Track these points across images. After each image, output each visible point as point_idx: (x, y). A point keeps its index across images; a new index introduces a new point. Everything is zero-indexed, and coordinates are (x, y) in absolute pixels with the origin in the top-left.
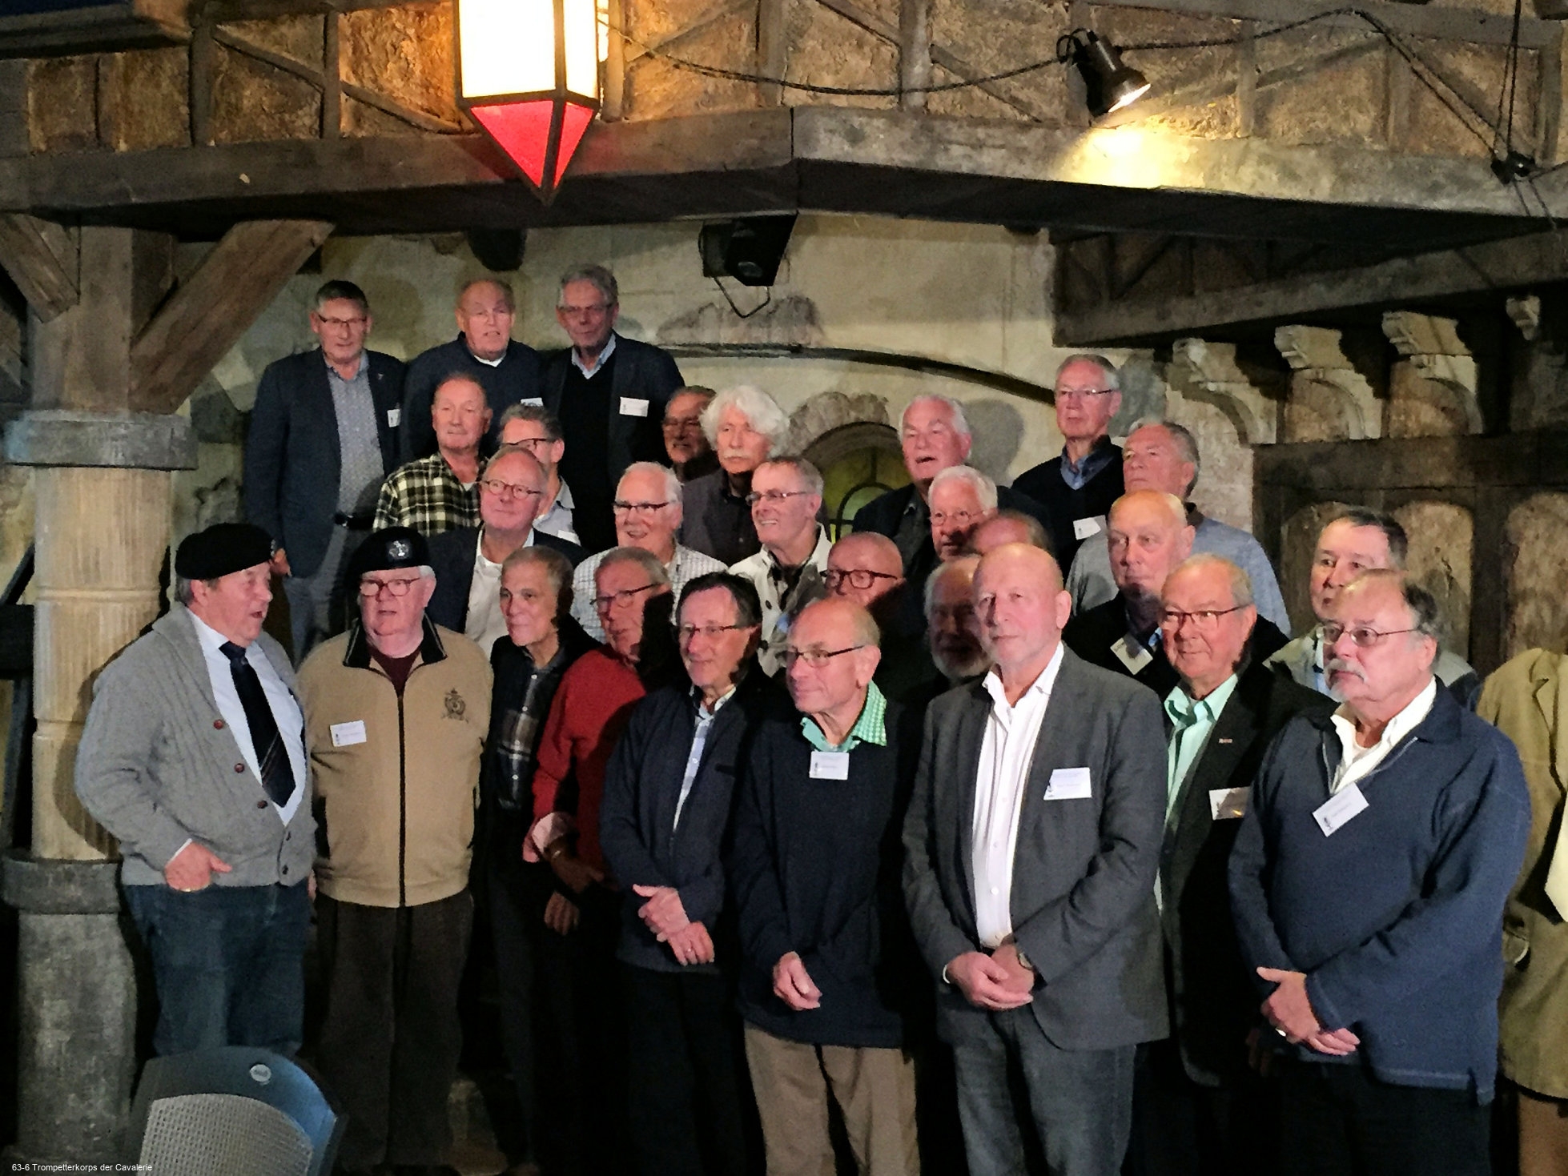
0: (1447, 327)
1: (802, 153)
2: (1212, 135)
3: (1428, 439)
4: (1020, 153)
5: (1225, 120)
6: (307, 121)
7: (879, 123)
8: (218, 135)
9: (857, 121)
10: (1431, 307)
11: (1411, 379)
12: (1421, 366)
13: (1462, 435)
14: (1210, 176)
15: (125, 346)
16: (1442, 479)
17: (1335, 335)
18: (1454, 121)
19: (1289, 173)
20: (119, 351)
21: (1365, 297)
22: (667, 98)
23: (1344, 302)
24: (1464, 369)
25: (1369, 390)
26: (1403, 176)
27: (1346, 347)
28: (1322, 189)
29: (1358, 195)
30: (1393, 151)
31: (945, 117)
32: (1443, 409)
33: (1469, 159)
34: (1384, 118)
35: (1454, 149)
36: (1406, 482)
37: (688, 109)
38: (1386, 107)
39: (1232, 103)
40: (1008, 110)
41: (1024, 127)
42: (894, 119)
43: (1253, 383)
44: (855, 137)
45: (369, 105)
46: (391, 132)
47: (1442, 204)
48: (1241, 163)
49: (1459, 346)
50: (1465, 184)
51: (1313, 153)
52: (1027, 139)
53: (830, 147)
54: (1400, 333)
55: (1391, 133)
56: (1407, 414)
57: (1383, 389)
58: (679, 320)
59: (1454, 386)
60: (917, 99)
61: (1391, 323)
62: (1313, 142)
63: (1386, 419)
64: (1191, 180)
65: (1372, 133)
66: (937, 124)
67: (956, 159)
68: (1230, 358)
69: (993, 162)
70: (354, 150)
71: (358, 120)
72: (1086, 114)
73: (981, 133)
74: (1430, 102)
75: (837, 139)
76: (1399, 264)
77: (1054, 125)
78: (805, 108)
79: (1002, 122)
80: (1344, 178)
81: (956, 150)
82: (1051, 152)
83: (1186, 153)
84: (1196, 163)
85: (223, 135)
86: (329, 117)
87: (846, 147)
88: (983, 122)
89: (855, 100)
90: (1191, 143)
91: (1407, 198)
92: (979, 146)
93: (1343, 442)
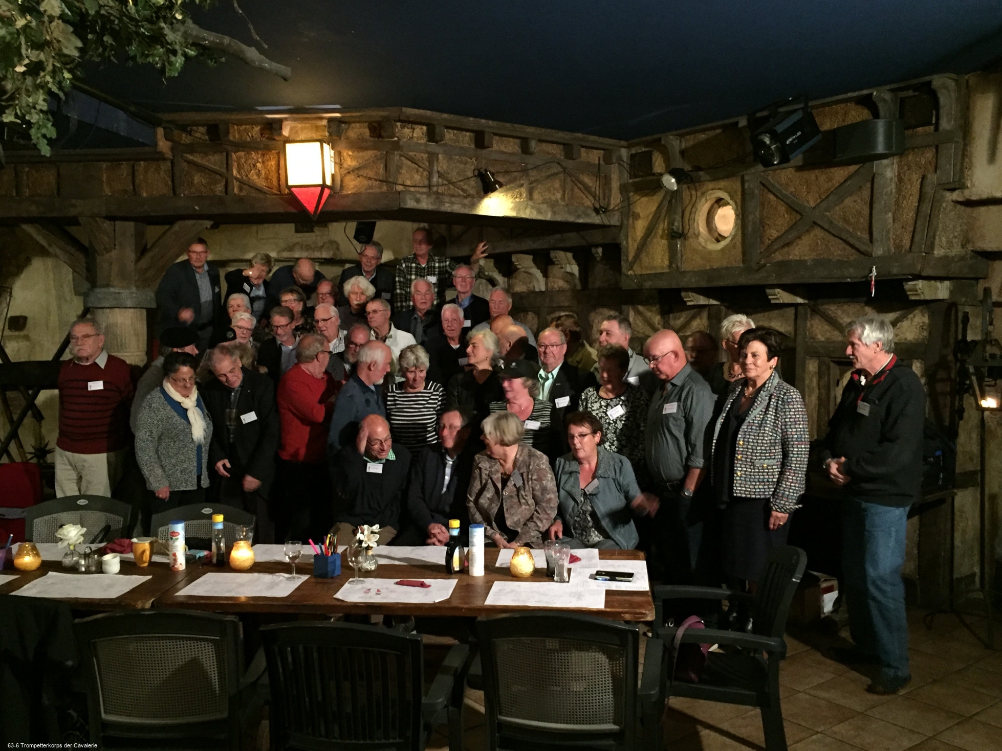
0: (570, 255)
1: (402, 206)
2: (517, 200)
3: (561, 291)
4: (464, 205)
5: (521, 195)
6: (220, 189)
7: (424, 196)
8: (184, 192)
9: (418, 196)
10: (565, 250)
11: (555, 270)
12: (562, 268)
13: (573, 290)
14: (518, 211)
15: (133, 264)
16: (567, 304)
17: (531, 257)
18: (582, 194)
19: (539, 212)
20: (130, 266)
21: (546, 246)
22: (355, 186)
23: (539, 247)
24: (575, 269)
25: (541, 275)
26: (570, 212)
27: (534, 261)
28: (548, 217)
29: (558, 218)
30: (567, 205)
31: (443, 194)
32: (567, 281)
33: (588, 207)
34: (564, 195)
35: (583, 204)
36: (554, 305)
37: (363, 190)
38: (564, 192)
39: (523, 190)
40: (461, 193)
41: (466, 197)
42: (428, 194)
43: (500, 272)
44: (418, 201)
45: (245, 184)
46: (254, 194)
47: (581, 221)
48: (526, 208)
49: (573, 261)
50: (587, 215)
51: (545, 205)
52: (466, 201)
53: (411, 204)
54: (556, 257)
55: (566, 199)
56: (554, 282)
57: (546, 275)
58: (286, 249)
59: (572, 274)
60: (435, 189)
61: (553, 254)
62: (545, 202)
63: (546, 284)
64: (512, 214)
65: (561, 199)
66: (441, 197)
67: (447, 207)
68: (492, 264)
69: (457, 208)
70: (241, 200)
71: (241, 189)
72: (482, 193)
73: (453, 199)
74: (576, 190)
75: (412, 201)
76: (558, 236)
77: (472, 196)
78: (402, 191)
79: (459, 196)
80: (554, 213)
81: (447, 205)
82: (474, 205)
83: (511, 205)
84: (513, 209)
85: (186, 192)
86: (230, 188)
87: (415, 204)
88: (453, 196)
89: (417, 189)
90: (512, 202)
91: (571, 219)
92: (453, 203)
93: (534, 292)
